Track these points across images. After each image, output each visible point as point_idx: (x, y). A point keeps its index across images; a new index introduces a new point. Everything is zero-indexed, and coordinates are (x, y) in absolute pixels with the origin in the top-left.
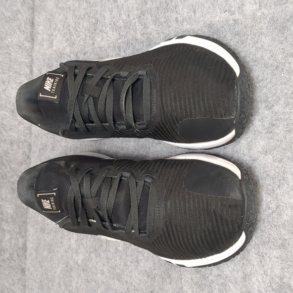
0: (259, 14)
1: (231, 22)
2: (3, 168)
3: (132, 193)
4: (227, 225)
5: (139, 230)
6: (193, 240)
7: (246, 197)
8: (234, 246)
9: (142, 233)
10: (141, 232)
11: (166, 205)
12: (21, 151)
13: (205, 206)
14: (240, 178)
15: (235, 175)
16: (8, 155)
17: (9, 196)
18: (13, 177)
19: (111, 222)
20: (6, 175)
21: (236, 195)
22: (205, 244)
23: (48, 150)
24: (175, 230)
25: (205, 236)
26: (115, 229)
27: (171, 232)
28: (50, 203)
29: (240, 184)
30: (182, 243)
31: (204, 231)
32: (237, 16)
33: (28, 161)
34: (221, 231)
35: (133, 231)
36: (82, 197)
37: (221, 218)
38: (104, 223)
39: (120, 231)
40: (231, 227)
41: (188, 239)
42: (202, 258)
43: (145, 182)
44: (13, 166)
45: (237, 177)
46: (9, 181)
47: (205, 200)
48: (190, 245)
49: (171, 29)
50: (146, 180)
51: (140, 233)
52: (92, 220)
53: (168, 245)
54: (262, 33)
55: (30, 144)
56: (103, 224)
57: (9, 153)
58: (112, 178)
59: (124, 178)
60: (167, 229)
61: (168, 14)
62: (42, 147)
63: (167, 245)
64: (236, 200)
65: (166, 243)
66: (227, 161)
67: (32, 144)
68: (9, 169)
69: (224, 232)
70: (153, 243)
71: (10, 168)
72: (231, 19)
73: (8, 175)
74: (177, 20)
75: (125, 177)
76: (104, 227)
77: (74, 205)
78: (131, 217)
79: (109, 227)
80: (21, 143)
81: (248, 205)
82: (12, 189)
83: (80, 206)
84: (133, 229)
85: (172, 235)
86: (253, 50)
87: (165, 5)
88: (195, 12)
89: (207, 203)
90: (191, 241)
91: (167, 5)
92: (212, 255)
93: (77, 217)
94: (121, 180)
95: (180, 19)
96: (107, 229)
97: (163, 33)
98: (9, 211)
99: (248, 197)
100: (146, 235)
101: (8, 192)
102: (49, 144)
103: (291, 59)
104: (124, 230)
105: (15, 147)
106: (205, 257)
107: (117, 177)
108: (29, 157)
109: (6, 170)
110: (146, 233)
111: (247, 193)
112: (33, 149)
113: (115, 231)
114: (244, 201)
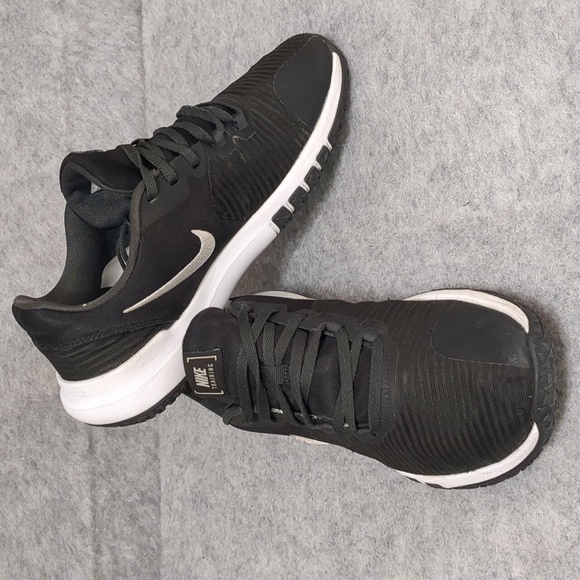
0: (518, 209)
1: (476, 222)
2: (113, 480)
3: (343, 361)
4: (506, 412)
5: (357, 423)
6: (448, 440)
7: (536, 363)
8: (520, 448)
9: (363, 428)
10: (360, 426)
11: (400, 380)
12: (142, 448)
13: (467, 379)
14: (527, 330)
15: (519, 326)
16: (120, 457)
17: (125, 529)
18: (131, 495)
19: (309, 412)
20: (118, 492)
21: (518, 360)
22: (470, 446)
23: (189, 444)
24: (417, 422)
25: (469, 432)
26: (315, 422)
27: (411, 427)
28: (207, 376)
29: (527, 341)
30: (431, 444)
31: (467, 424)
32: (485, 213)
33: (155, 464)
34: (496, 424)
35: (346, 425)
36: (261, 363)
37: (494, 400)
38: (296, 414)
39: (326, 426)
40: (511, 415)
41: (440, 438)
42: (468, 472)
43: (363, 340)
44: (130, 475)
45: (523, 329)
46: (124, 503)
47: (467, 371)
48: (444, 448)
49: (377, 233)
50: (366, 337)
51: (358, 428)
52: (277, 410)
53: (407, 447)
54: (525, 240)
55: (157, 434)
56: (295, 417)
57: (121, 454)
58: (308, 332)
59: (328, 334)
60: (404, 420)
61: (372, 208)
62: (177, 438)
63: (405, 449)
64: (518, 369)
65: (402, 445)
66: (506, 302)
67: (160, 432)
68: (123, 482)
69: (500, 424)
70: (381, 445)
71: (125, 479)
72: (475, 217)
73: (123, 492)
74: (386, 217)
75: (331, 332)
76: (298, 420)
77: (248, 379)
78: (341, 401)
79: (306, 421)
80: (141, 434)
81: (540, 378)
82: (131, 517)
83: (258, 380)
84: (345, 422)
85: (412, 430)
86: (514, 267)
87: (366, 193)
88: (415, 205)
89: (470, 373)
90: (445, 442)
91: (369, 194)
92: (485, 465)
93: (253, 405)
94: (323, 337)
95: (391, 216)
96: (304, 424)
97: (365, 240)
98: (128, 556)
99: (541, 363)
100: (367, 431)
101: (123, 522)
102: (190, 432)
103: (576, 283)
104: (331, 424)
105: (132, 441)
106: (473, 470)
107: (318, 331)
108: (156, 457)
109: (118, 483)
110: (367, 428)
111: (538, 357)
112: (163, 443)
113: (317, 427)
114: (532, 370)
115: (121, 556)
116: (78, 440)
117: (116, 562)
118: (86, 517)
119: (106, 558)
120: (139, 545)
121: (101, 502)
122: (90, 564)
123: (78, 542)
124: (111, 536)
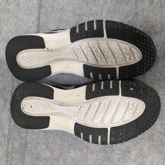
115: (14, 146)
116: (7, 104)
117: (13, 148)
118: (6, 132)
119: (10, 146)
120: (20, 143)
121: (11, 127)
122: (5, 148)
123: (3, 140)
124: (13, 139)
